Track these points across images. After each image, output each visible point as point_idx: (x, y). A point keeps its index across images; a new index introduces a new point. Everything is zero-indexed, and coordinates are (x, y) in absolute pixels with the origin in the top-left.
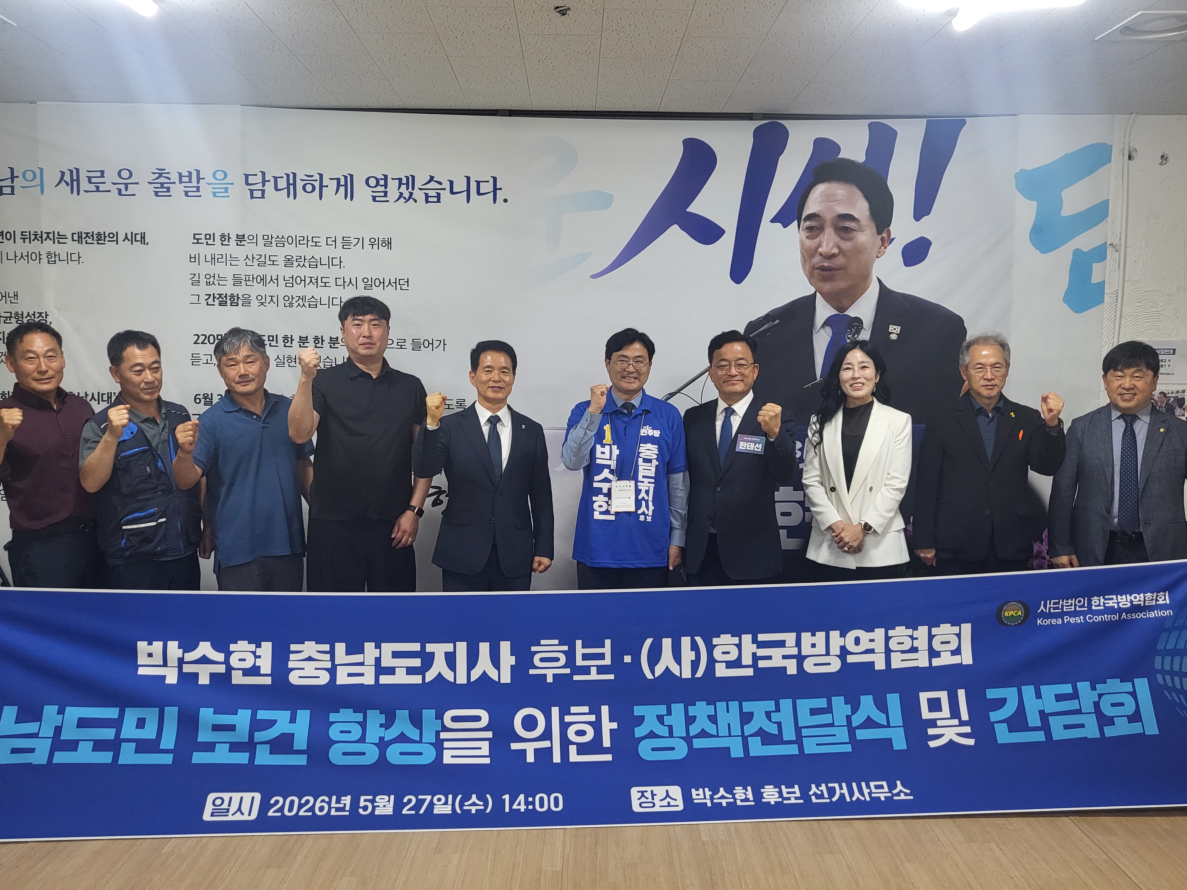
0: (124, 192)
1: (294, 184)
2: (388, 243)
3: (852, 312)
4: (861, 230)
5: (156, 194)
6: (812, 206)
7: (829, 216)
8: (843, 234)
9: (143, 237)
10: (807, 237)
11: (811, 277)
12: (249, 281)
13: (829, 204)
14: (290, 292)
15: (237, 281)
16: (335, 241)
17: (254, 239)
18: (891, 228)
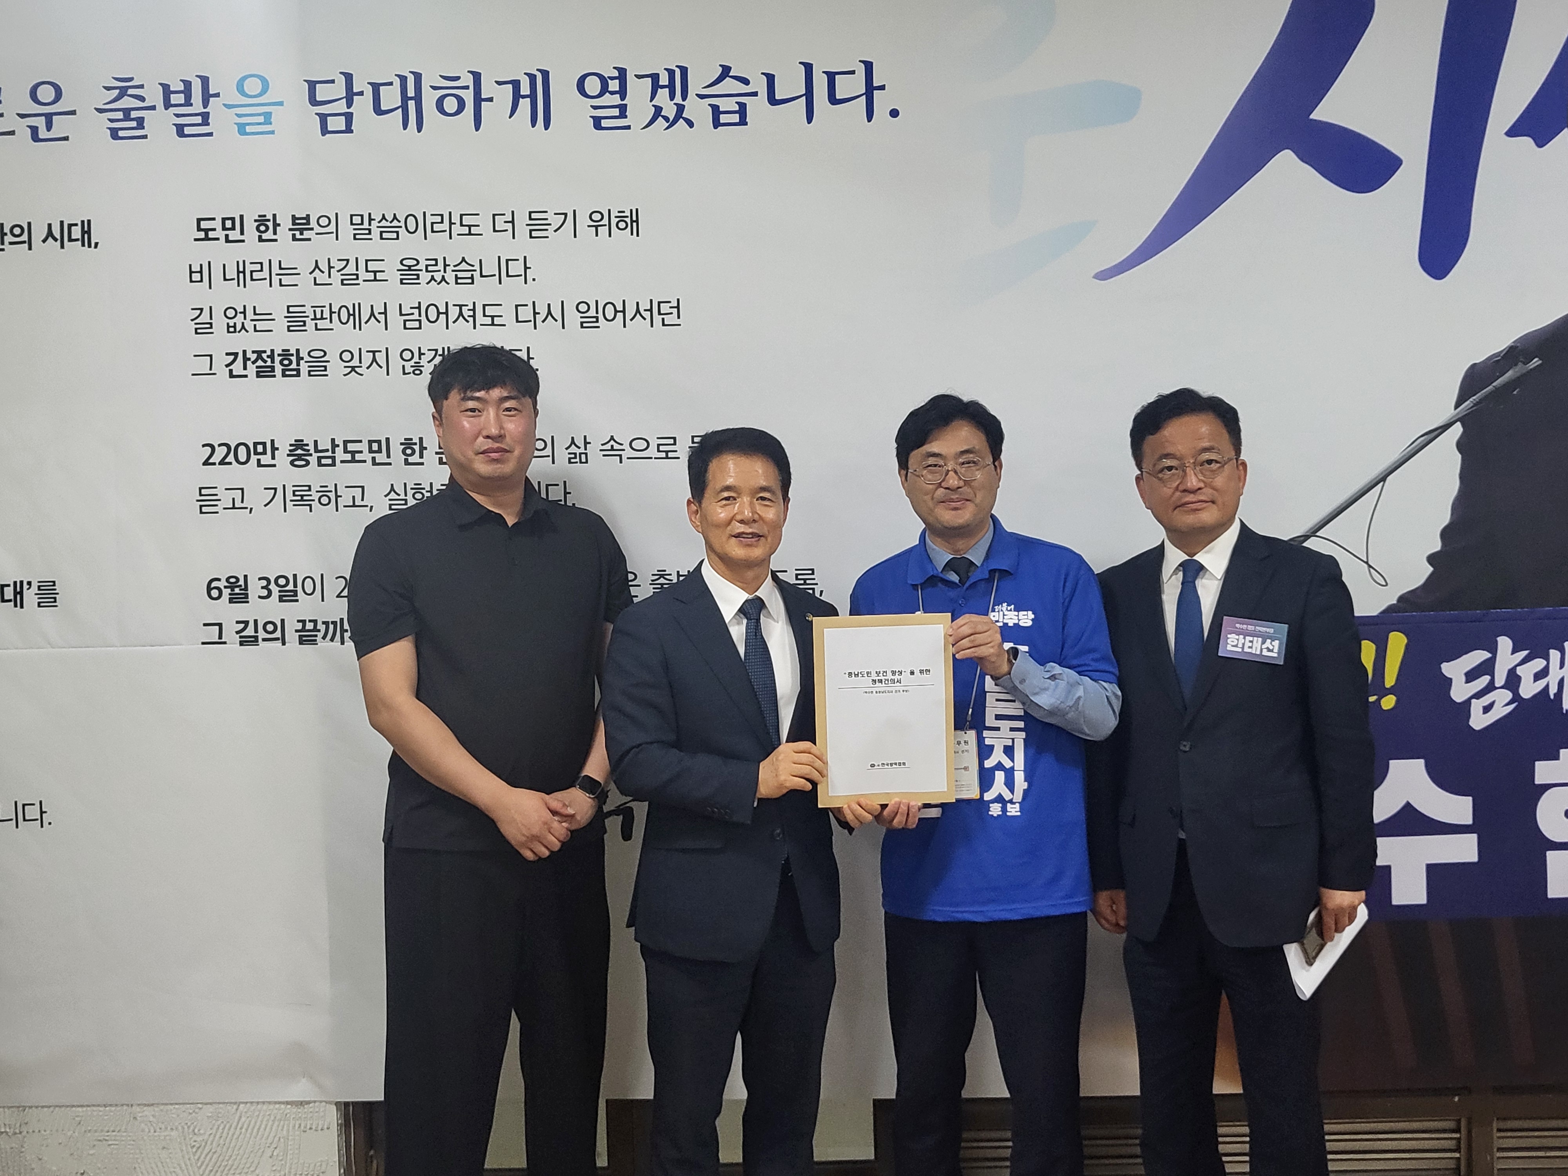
0: (43, 133)
1: (418, 98)
2: (632, 222)
5: (114, 134)
9: (86, 231)
12: (322, 318)
14: (414, 340)
15: (296, 320)
16: (513, 222)
17: (331, 224)
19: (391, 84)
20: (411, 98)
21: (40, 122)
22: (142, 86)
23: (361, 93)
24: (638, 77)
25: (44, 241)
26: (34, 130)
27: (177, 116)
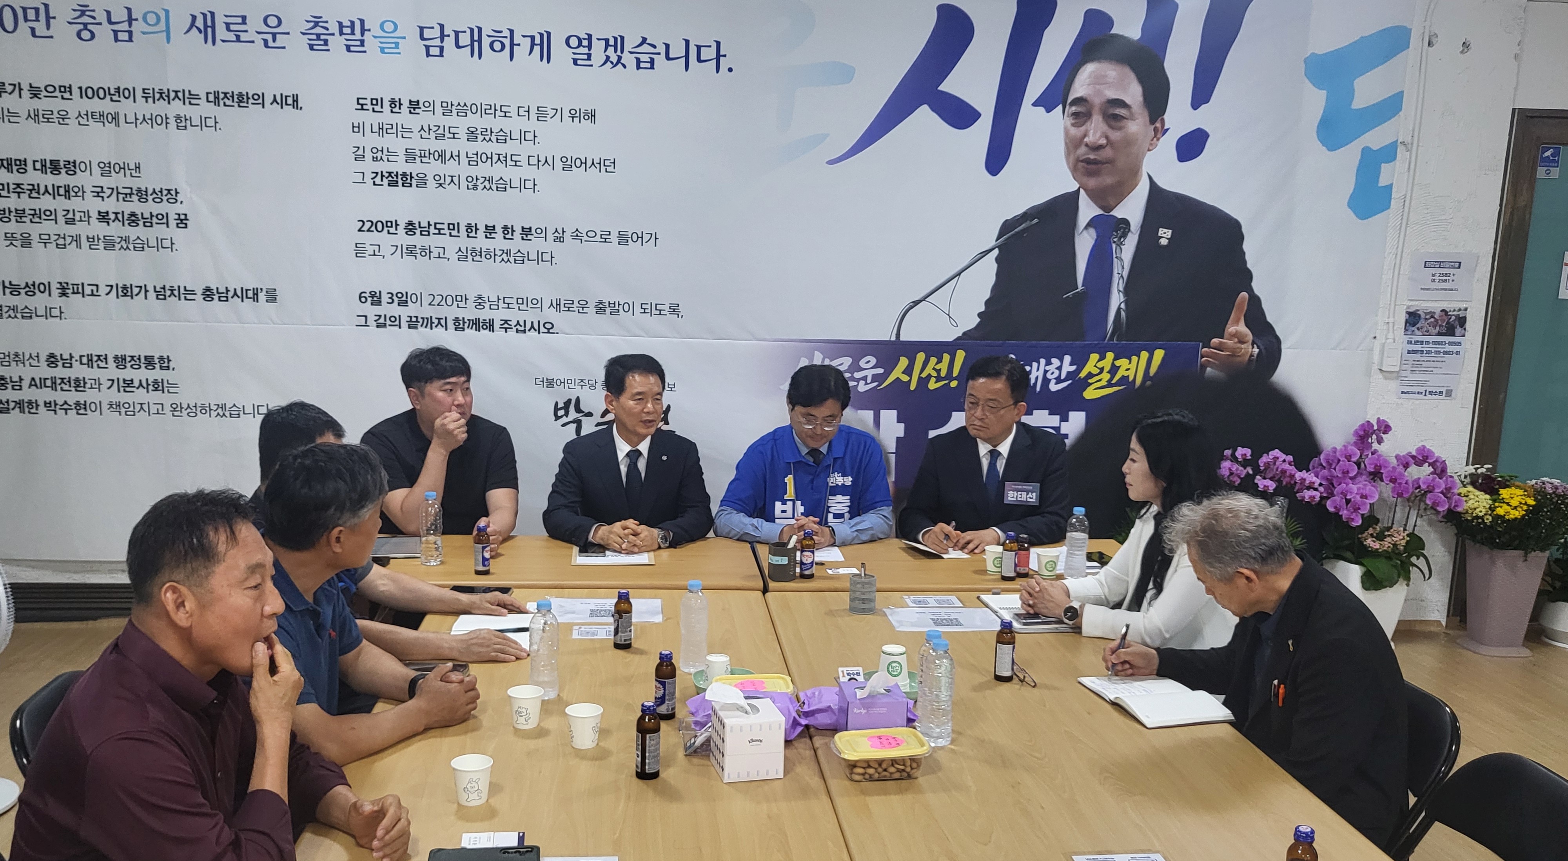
0: (271, 44)
1: (480, 41)
2: (592, 116)
3: (1118, 213)
4: (1132, 118)
5: (311, 47)
6: (1079, 89)
7: (1097, 101)
8: (1113, 123)
9: (296, 100)
10: (1073, 125)
11: (1074, 170)
12: (425, 157)
13: (1097, 87)
14: (474, 171)
15: (410, 157)
16: (528, 112)
17: (430, 106)
18: (1166, 117)
19: (465, 32)
20: (476, 41)
21: (269, 37)
22: (327, 22)
23: (448, 36)
24: (599, 39)
25: (271, 104)
26: (266, 42)
27: (347, 40)
